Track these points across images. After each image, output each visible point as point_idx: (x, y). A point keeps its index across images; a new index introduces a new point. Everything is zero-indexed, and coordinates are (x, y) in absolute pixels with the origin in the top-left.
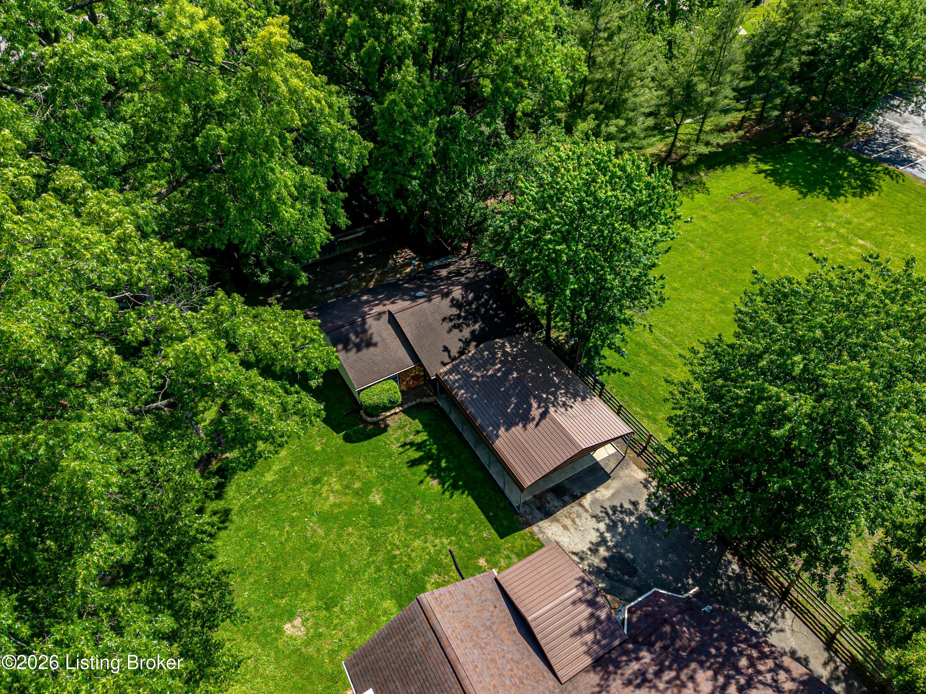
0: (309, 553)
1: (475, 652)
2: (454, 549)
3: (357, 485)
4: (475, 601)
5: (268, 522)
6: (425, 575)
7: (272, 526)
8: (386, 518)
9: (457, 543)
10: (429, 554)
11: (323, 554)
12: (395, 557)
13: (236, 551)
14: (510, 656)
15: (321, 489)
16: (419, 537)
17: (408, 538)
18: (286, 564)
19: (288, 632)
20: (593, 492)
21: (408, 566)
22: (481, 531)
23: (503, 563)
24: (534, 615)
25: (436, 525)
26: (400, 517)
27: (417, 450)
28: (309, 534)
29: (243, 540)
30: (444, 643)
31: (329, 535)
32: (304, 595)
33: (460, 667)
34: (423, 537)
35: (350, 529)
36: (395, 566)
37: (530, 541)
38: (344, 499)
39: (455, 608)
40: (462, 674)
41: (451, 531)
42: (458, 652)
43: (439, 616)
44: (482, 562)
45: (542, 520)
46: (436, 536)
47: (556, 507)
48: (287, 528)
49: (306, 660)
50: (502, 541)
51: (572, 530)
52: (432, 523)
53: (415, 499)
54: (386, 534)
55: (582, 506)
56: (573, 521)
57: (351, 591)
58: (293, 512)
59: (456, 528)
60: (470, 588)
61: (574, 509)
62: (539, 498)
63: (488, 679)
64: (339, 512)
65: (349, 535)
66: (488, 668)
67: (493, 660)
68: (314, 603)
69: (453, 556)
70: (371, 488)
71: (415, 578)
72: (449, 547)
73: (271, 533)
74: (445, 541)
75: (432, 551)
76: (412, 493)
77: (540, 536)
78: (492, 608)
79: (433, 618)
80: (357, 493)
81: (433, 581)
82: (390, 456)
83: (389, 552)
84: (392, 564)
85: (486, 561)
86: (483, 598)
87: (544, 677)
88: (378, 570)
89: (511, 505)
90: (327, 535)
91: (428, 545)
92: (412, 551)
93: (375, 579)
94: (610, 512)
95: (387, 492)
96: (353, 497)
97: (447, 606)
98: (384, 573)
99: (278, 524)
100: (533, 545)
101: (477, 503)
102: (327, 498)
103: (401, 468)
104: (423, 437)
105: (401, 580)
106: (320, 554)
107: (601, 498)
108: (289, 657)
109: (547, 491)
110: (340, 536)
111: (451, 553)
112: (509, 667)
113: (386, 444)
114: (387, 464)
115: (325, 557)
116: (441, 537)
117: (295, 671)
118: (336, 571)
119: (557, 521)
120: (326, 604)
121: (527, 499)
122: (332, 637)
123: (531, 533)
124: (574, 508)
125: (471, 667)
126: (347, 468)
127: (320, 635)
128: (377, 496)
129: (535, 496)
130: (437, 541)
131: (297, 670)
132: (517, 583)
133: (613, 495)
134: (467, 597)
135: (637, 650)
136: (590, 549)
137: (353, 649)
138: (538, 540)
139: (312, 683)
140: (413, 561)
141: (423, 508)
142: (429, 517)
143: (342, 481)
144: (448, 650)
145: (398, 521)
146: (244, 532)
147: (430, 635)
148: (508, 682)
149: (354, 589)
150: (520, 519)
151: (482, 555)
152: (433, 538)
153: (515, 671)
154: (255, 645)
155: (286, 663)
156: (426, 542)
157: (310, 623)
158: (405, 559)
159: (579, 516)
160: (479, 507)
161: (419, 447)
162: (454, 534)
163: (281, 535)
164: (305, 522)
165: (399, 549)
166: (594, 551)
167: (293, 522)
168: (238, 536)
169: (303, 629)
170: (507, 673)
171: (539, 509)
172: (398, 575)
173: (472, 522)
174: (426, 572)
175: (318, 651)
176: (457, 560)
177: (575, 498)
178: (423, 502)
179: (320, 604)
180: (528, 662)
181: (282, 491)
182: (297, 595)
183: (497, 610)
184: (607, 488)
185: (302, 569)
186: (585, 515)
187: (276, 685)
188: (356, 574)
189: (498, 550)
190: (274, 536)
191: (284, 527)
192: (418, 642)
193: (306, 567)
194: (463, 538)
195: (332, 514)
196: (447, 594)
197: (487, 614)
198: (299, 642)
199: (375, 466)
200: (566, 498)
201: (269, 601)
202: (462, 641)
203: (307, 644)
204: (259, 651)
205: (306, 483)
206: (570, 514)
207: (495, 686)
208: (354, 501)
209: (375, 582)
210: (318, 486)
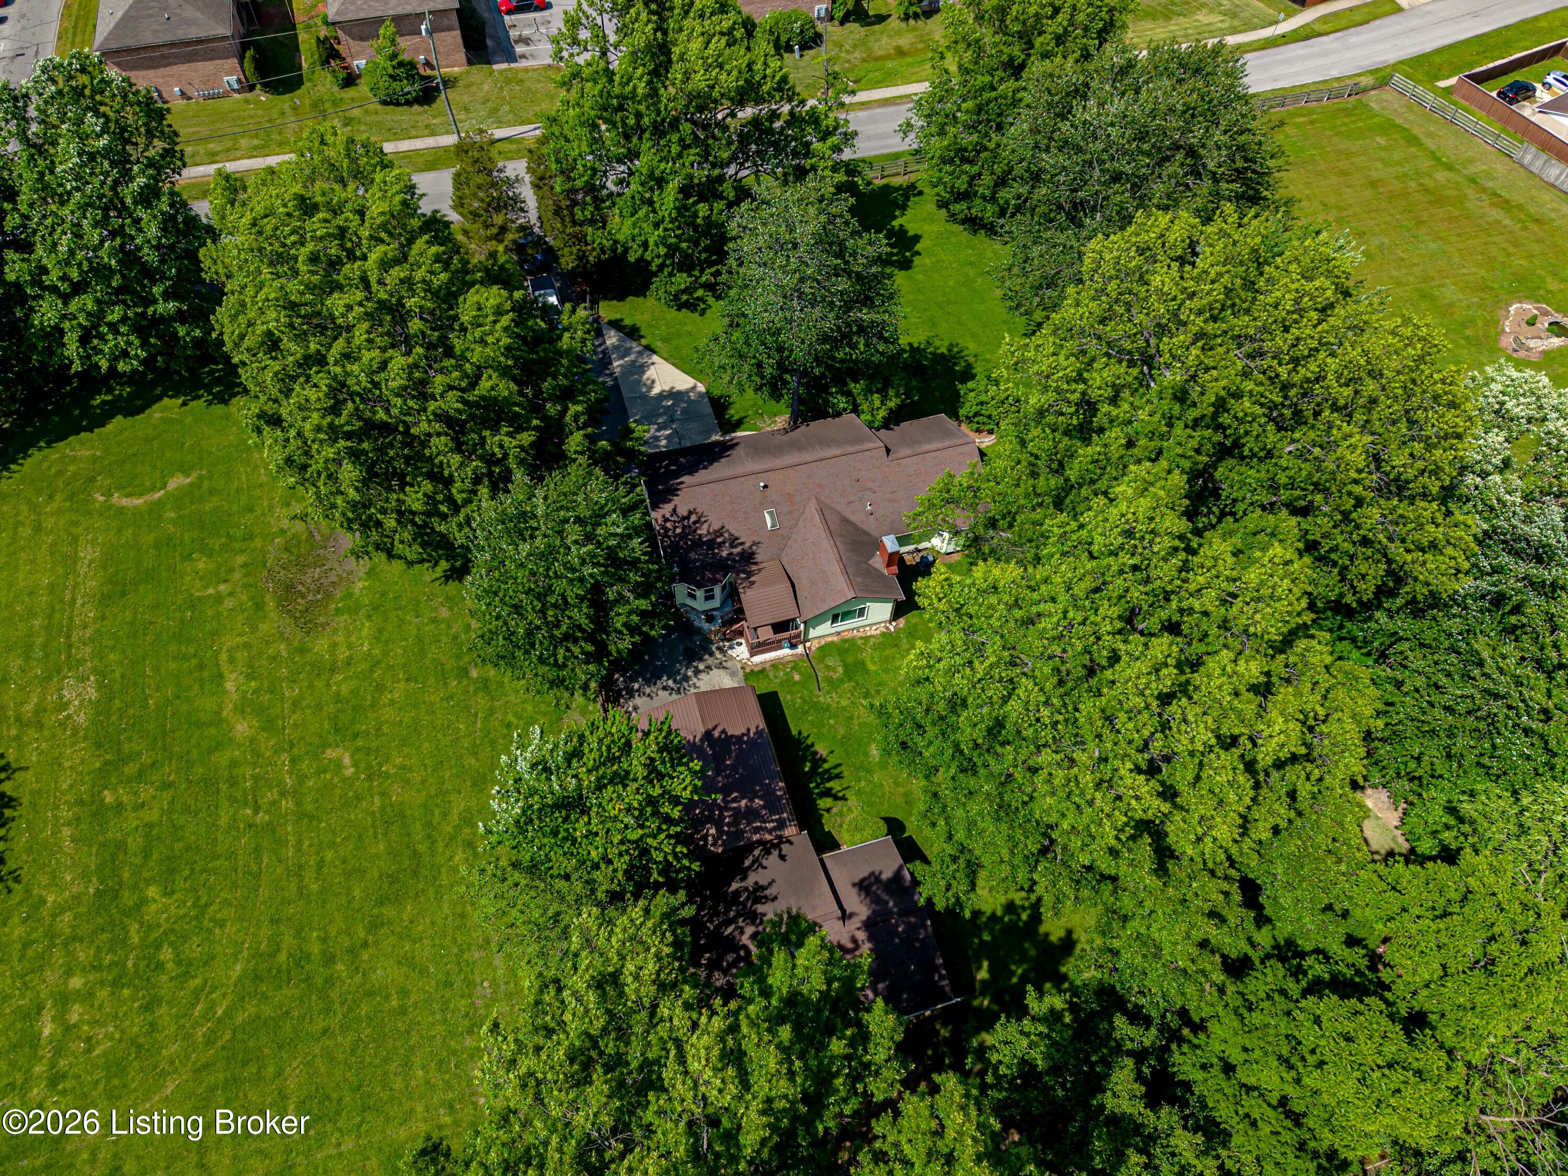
2: (817, 692)
9: (813, 695)
10: (837, 693)
12: (864, 698)
16: (843, 707)
17: (852, 709)
21: (855, 689)
22: (791, 700)
23: (781, 674)
25: (827, 714)
26: (856, 728)
27: (831, 789)
34: (840, 706)
36: (864, 691)
37: (756, 684)
41: (815, 706)
44: (797, 678)
46: (829, 705)
50: (776, 690)
52: (830, 716)
53: (840, 739)
59: (811, 708)
69: (819, 687)
70: (879, 762)
71: (850, 679)
72: (820, 694)
74: (822, 699)
75: (834, 694)
76: (843, 747)
81: (838, 674)
82: (859, 792)
83: (868, 702)
84: (867, 693)
85: (793, 678)
88: (878, 692)
91: (836, 700)
92: (850, 699)
95: (866, 754)
98: (874, 688)
101: (787, 724)
103: (849, 774)
104: (824, 803)
105: (861, 680)
111: (819, 689)
113: (863, 809)
114: (863, 784)
116: (825, 703)
126: (901, 790)
128: (875, 753)
130: (829, 700)
135: (727, 559)
136: (711, 669)
138: (747, 683)
140: (850, 690)
141: (836, 731)
142: (832, 722)
145: (859, 725)
151: (795, 683)
152: (832, 704)
156: (838, 702)
158: (856, 694)
160: (786, 720)
161: (828, 793)
162: (814, 703)
165: (860, 703)
166: (709, 668)
172: (863, 684)
173: (796, 709)
174: (841, 681)
176: (816, 683)
178: (835, 735)
189: (782, 684)
194: (807, 698)
199: (875, 785)
209: (880, 684)
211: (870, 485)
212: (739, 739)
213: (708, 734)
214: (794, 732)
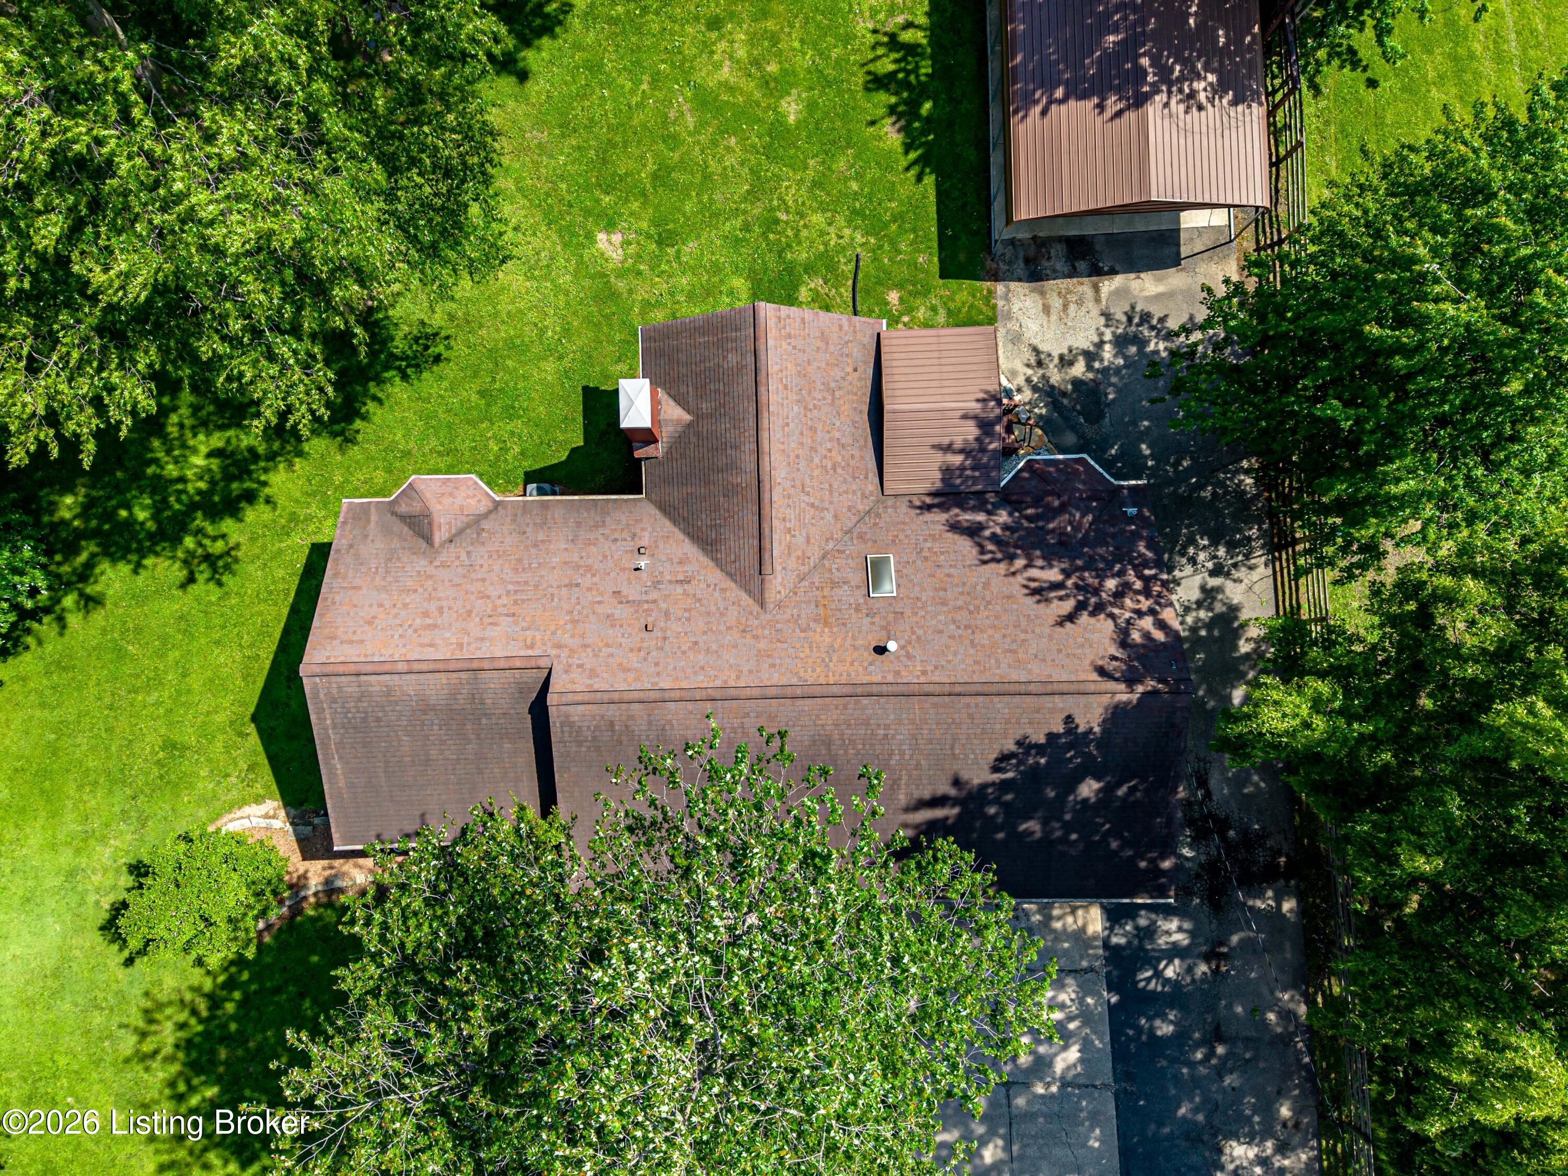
0: (662, 146)
1: (796, 408)
2: (865, 256)
3: (772, 68)
4: (832, 348)
5: (622, 59)
6: (806, 272)
7: (625, 69)
8: (792, 152)
9: (873, 251)
10: (826, 244)
11: (682, 161)
12: (777, 221)
13: (566, 83)
14: (837, 435)
15: (714, 44)
16: (824, 211)
17: (808, 203)
18: (626, 144)
19: (600, 245)
20: (1133, 276)
21: (789, 246)
22: (919, 251)
23: (921, 314)
24: (896, 407)
25: (858, 205)
26: (811, 162)
28: (672, 114)
29: (577, 68)
30: (762, 378)
31: (699, 133)
32: (635, 206)
33: (765, 414)
34: (829, 214)
35: (733, 140)
36: (771, 236)
37: (980, 304)
38: (743, 83)
39: (799, 343)
40: (764, 423)
41: (875, 227)
42: (773, 398)
43: (771, 343)
44: (893, 297)
45: (1020, 280)
46: (849, 221)
47: (1054, 271)
48: (645, 87)
49: (614, 295)
50: (941, 282)
51: (1054, 318)
52: (855, 200)
53: (849, 145)
54: (780, 179)
55: (1096, 289)
56: (1065, 307)
57: (698, 237)
58: (663, 61)
59: (886, 226)
60: (835, 328)
61: (1080, 288)
62: (1041, 244)
63: (793, 445)
64: (728, 102)
65: (728, 149)
66: (802, 434)
67: (813, 429)
68: (644, 225)
69: (857, 267)
70: (792, 85)
71: (790, 269)
72: (859, 250)
73: (620, 81)
74: (859, 238)
75: (832, 243)
76: (849, 131)
77: (1000, 303)
78: (849, 369)
79: (763, 340)
80: (767, 83)
81: (812, 286)
82: (847, 39)
83: (772, 210)
84: (769, 230)
85: (901, 299)
86: (845, 351)
87: (866, 477)
88: (746, 228)
89: (989, 234)
90: (697, 131)
91: (831, 230)
92: (805, 226)
93: (737, 240)
94: (1136, 320)
95: (812, 106)
96: (757, 87)
97: (789, 336)
98: (751, 237)
99: (634, 70)
100: (981, 312)
101: (939, 202)
102: (718, 66)
103: (854, 74)
104: (916, 37)
105: (771, 260)
106: (676, 156)
107: (1136, 293)
108: (593, 277)
109: (1060, 239)
110: (714, 143)
111: (857, 261)
112: (829, 446)
113: (850, 11)
114: (835, 53)
115: (683, 165)
116: (856, 228)
117: (596, 298)
118: (689, 196)
119: (1042, 293)
120: (660, 235)
121: (1020, 236)
122: (653, 285)
123: (989, 291)
124: (1083, 287)
125: (781, 422)
126: (770, 25)
127: (639, 273)
128: (793, 106)
129: (1034, 238)
130: (847, 232)
131: (599, 299)
132: (903, 356)
133: (1158, 297)
134: (824, 337)
135: (997, 506)
136: (1061, 357)
137: (674, 314)
138: (994, 307)
139: (610, 326)
140: (799, 243)
141: (852, 166)
142: (854, 186)
143: (753, 45)
144: (762, 389)
145: (806, 168)
146: (585, 55)
147: (750, 359)
148: (816, 460)
149: (705, 235)
150: (989, 262)
151: (899, 286)
152: (843, 224)
153: (834, 454)
154: (555, 237)
155: (587, 283)
156: (830, 224)
157: (632, 249)
158: (790, 233)
159: (1080, 303)
160: (938, 212)
162: (876, 234)
163: (633, 92)
164: (671, 90)
165: (788, 212)
166: (1065, 362)
167: (655, 81)
168: (573, 57)
169: (620, 251)
170: (822, 451)
171: (1027, 261)
172: (770, 251)
173: (914, 230)
174: (810, 269)
175: (630, 292)
176: (860, 276)
177: (1097, 271)
178: (857, 157)
179: (653, 231)
180: (857, 453)
181: (657, 13)
182: (627, 201)
183: (856, 375)
184: (1159, 280)
185: (645, 166)
186: (1091, 305)
187: (568, 303)
188: (714, 216)
189: (926, 292)
190: (623, 87)
191: (641, 82)
192: (733, 359)
193: (651, 167)
194: (887, 247)
195: (715, 99)
196: (798, 320)
197: (837, 373)
198: (611, 266)
199: (815, 46)
200: (1082, 265)
201: (588, 188)
202: (786, 387)
203: (621, 274)
204: (559, 248)
205: (697, 19)
206: (1069, 292)
207: (798, 457)
208: (757, 95)
209: (737, 242)
210: (714, 35)
211: (620, 612)
212: (1076, 92)
213: (1140, 101)
214: (930, 180)
